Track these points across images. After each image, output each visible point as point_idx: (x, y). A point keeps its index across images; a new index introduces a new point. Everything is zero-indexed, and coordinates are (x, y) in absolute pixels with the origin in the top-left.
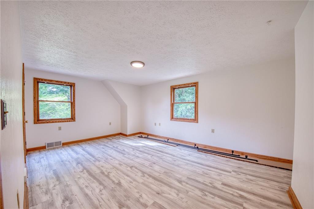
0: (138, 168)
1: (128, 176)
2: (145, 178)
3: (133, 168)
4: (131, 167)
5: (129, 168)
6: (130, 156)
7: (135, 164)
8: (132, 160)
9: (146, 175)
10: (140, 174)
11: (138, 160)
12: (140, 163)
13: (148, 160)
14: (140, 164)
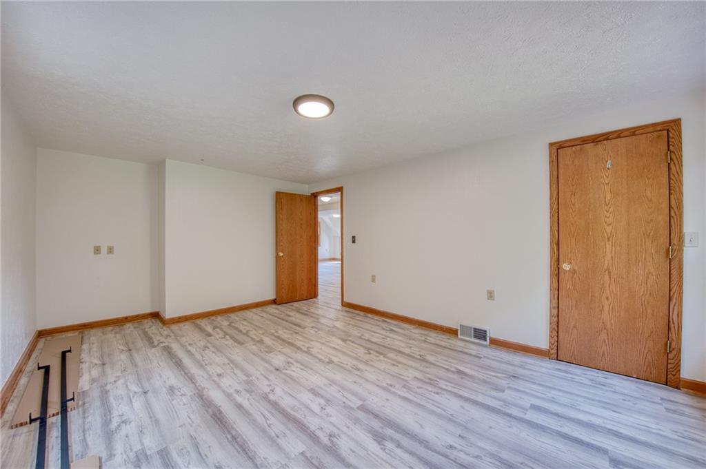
0: (318, 361)
1: (334, 348)
2: (307, 345)
3: (327, 360)
4: (330, 362)
5: (335, 360)
6: (339, 396)
7: (322, 368)
8: (333, 382)
9: (306, 349)
10: (314, 351)
11: (315, 380)
12: (311, 372)
13: (287, 379)
14: (311, 369)
